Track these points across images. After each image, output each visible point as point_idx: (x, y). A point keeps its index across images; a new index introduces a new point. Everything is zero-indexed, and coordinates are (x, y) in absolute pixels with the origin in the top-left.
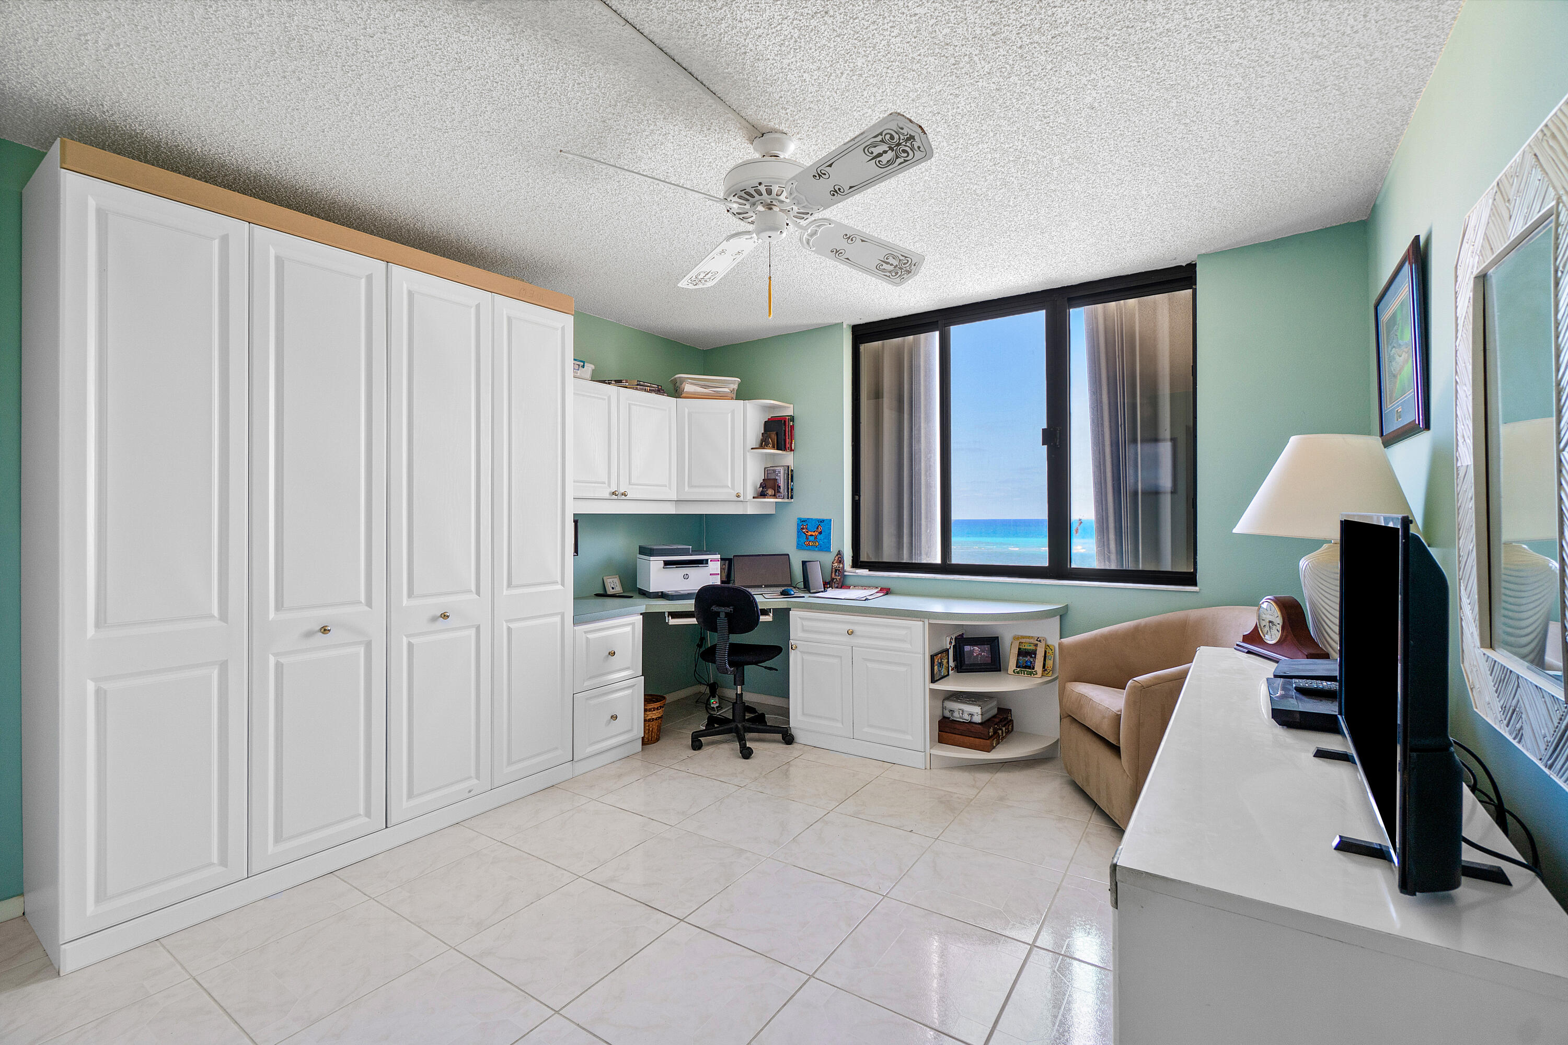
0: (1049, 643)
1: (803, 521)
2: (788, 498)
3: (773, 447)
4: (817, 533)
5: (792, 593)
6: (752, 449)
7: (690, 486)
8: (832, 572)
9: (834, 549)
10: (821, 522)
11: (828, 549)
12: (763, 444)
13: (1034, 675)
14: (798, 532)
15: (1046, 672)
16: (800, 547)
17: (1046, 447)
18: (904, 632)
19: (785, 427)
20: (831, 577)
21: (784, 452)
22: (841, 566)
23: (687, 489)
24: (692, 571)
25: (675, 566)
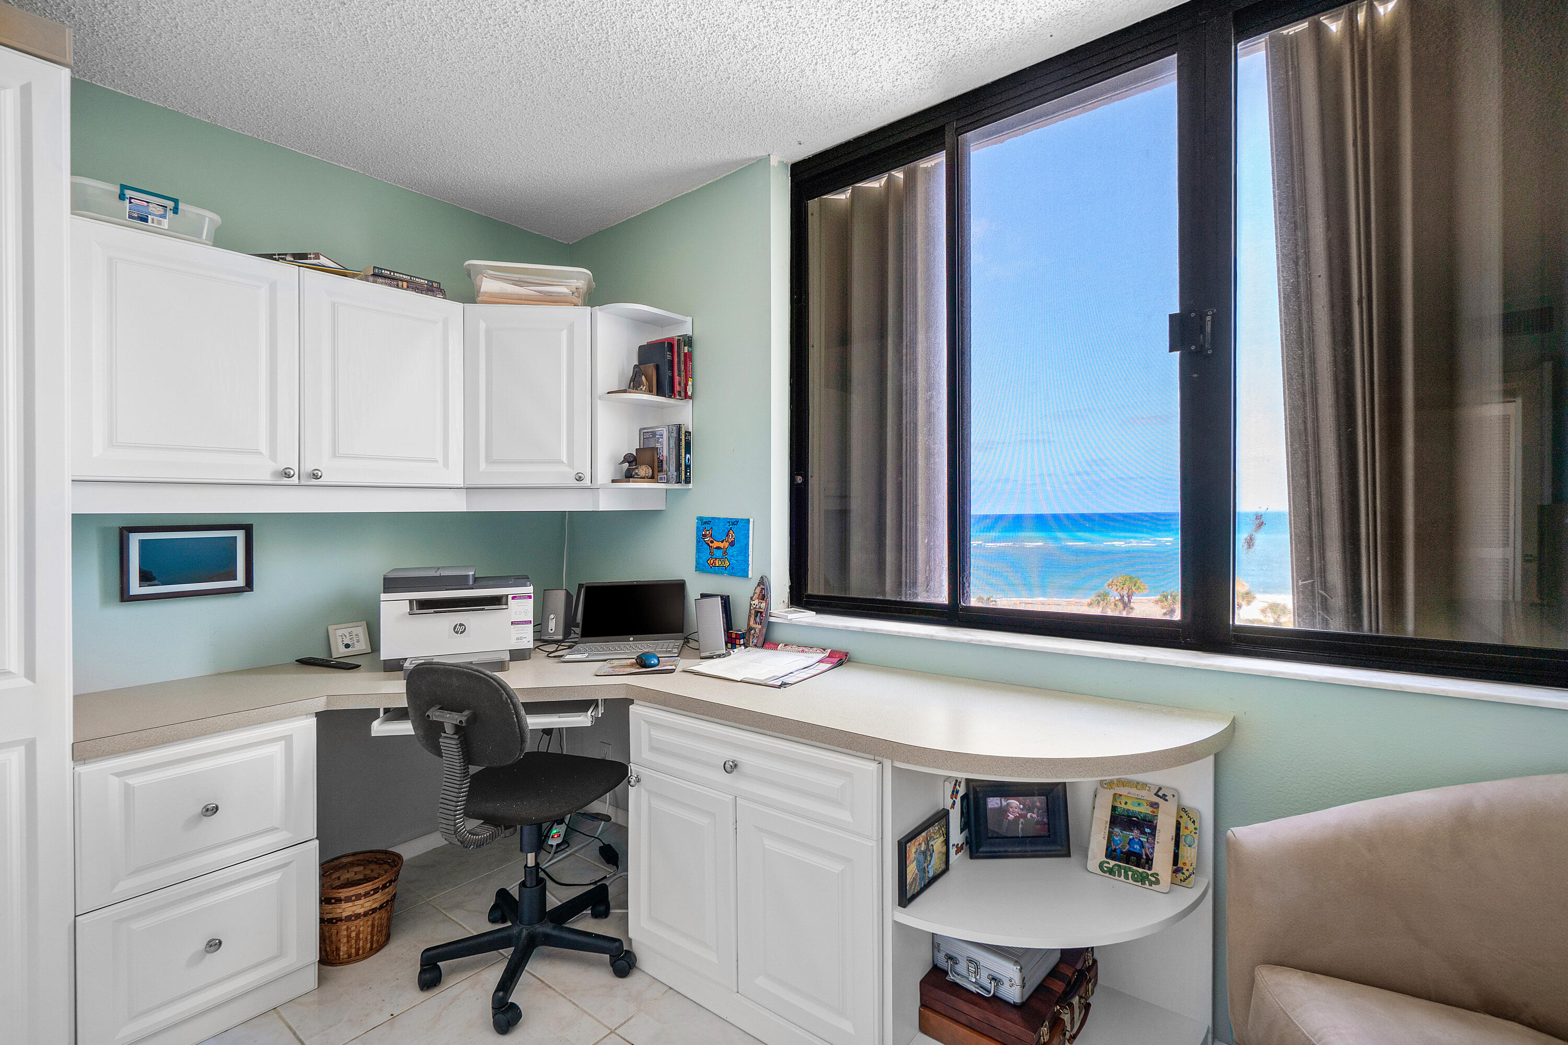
0: (1188, 802)
1: (705, 523)
2: (679, 482)
3: (650, 391)
4: (726, 544)
5: (654, 661)
6: (608, 393)
7: (489, 460)
8: (750, 616)
9: (754, 573)
10: (733, 524)
11: (744, 574)
12: (635, 384)
13: (1151, 883)
14: (698, 542)
15: (1180, 876)
16: (700, 568)
17: (1177, 354)
18: (835, 782)
19: (673, 356)
20: (748, 625)
21: (671, 401)
22: (763, 605)
23: (483, 466)
24: (473, 619)
25: (432, 611)
